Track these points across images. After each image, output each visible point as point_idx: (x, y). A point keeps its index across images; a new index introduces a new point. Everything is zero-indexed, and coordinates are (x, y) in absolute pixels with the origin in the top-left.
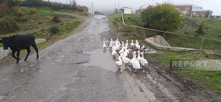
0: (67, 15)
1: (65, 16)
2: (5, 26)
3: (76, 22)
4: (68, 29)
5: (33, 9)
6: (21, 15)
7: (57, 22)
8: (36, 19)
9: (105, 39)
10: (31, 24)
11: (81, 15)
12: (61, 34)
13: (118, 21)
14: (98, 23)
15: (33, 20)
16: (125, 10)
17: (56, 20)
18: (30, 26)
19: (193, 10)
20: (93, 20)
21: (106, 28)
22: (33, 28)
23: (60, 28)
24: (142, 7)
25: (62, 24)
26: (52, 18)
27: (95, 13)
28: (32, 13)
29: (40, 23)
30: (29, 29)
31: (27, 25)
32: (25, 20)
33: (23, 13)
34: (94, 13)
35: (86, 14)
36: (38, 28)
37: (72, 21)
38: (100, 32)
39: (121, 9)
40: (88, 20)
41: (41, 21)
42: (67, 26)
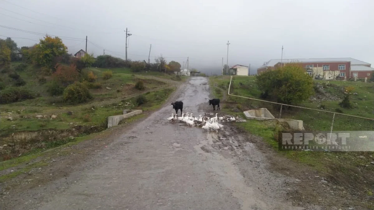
0: (152, 80)
1: (150, 82)
2: (76, 96)
3: (166, 90)
4: (157, 99)
5: (109, 72)
6: (92, 80)
7: (140, 89)
8: (112, 86)
9: (202, 111)
10: (107, 93)
11: (172, 79)
12: (150, 106)
13: (223, 88)
14: (195, 91)
15: (109, 87)
16: (238, 70)
17: (139, 87)
18: (106, 95)
19: (353, 68)
20: (189, 86)
21: (206, 99)
22: (111, 98)
23: (147, 97)
24: (267, 63)
25: (149, 93)
26: (134, 84)
27: (191, 72)
28: (107, 77)
29: (118, 91)
30: (105, 98)
31: (103, 93)
32: (98, 87)
33: (96, 77)
34: (189, 73)
35: (178, 76)
36: (117, 97)
37: (160, 89)
38: (198, 103)
39: (232, 69)
40: (182, 86)
41: (120, 89)
42: (156, 95)
